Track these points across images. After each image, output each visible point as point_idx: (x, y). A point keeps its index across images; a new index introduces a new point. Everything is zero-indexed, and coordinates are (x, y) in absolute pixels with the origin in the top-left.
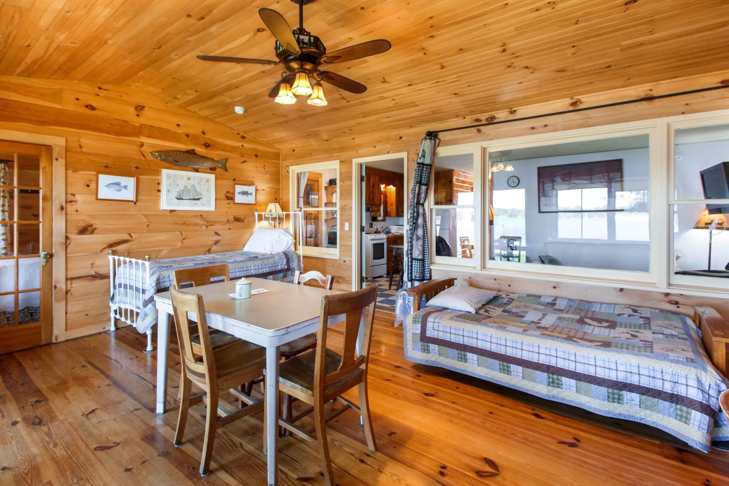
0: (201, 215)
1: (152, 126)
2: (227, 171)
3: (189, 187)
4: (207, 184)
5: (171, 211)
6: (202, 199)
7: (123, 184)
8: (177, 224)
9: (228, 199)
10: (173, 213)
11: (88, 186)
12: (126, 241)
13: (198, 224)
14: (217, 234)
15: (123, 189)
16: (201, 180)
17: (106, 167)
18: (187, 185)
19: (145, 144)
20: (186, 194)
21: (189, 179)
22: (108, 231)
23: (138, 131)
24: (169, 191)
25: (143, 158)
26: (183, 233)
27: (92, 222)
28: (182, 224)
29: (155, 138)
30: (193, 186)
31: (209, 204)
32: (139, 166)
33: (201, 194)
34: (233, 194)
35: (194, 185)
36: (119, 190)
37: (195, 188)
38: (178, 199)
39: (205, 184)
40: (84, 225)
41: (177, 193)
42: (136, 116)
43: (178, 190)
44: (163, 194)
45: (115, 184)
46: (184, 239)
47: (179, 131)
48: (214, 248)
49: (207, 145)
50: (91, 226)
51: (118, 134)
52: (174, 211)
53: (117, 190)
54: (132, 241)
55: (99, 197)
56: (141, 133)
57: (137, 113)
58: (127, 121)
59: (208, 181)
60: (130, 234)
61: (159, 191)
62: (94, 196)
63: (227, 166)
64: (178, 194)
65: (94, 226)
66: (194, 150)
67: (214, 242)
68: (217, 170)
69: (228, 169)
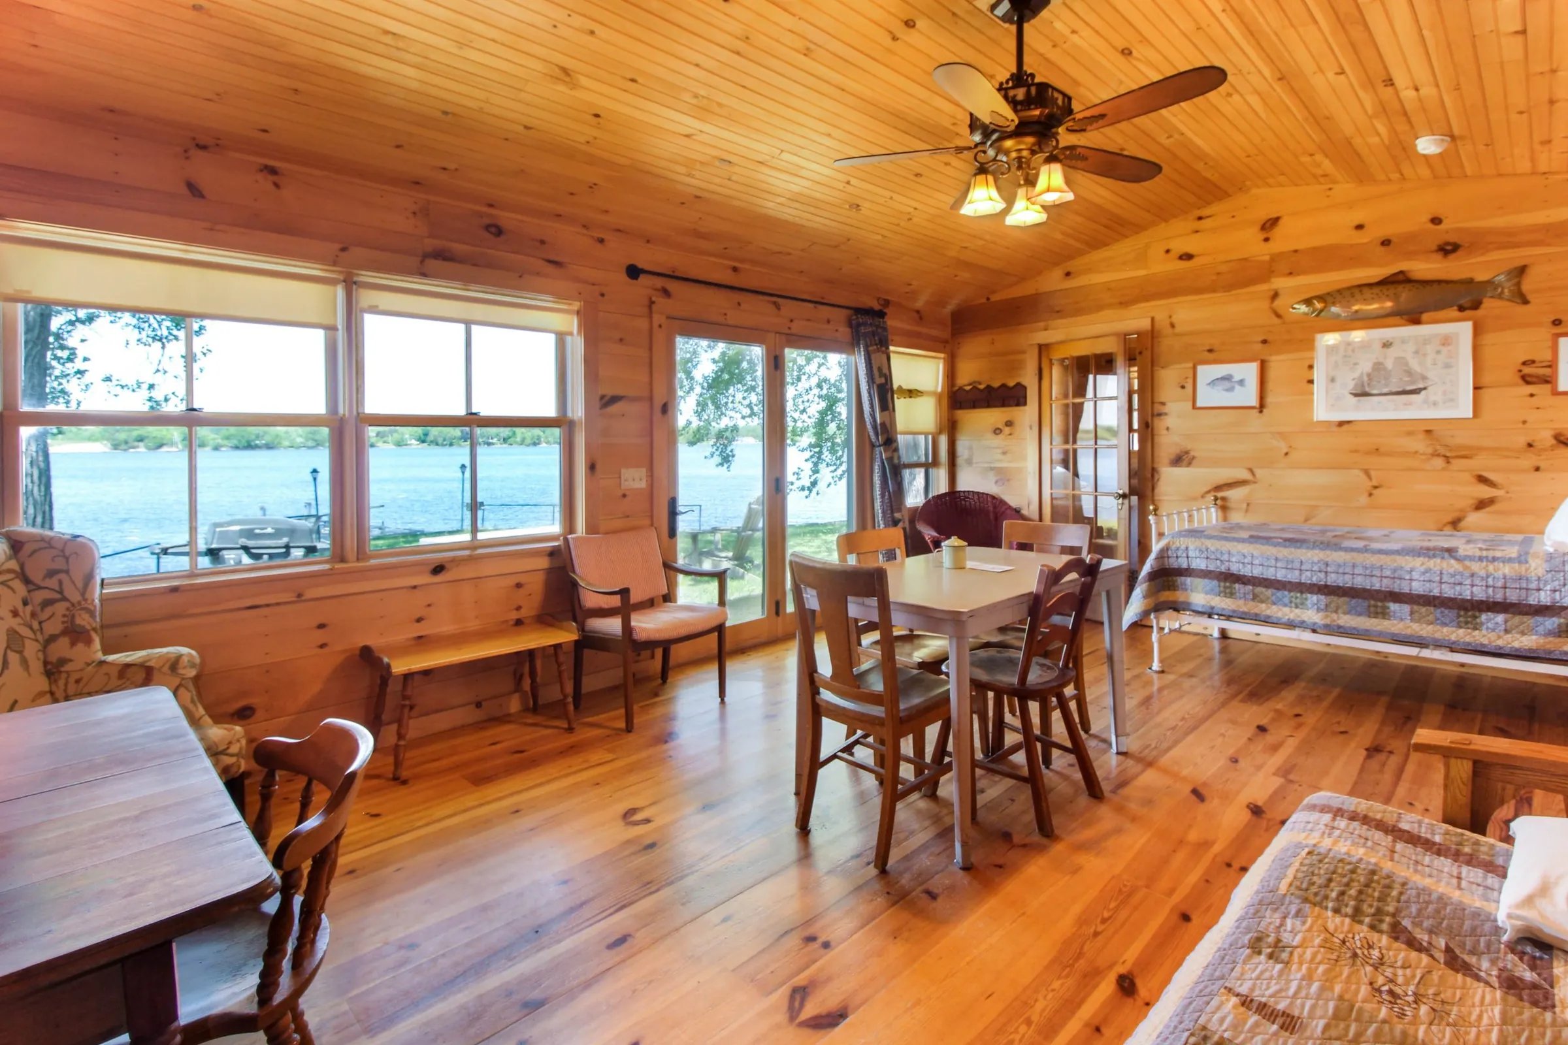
0: (1428, 432)
1: (1296, 251)
2: (1526, 302)
3: (1389, 364)
4: (1444, 350)
5: (1341, 424)
6: (1429, 388)
7: (1237, 378)
8: (1356, 451)
9: (1528, 383)
10: (1345, 427)
11: (1183, 387)
12: (1243, 483)
13: (1416, 452)
14: (1482, 480)
15: (1237, 387)
16: (1426, 341)
17: (1210, 351)
18: (1381, 360)
19: (1281, 292)
20: (1379, 382)
21: (1387, 345)
22: (1215, 463)
23: (1263, 272)
24: (1333, 380)
25: (1276, 321)
26: (1373, 473)
27: (1189, 447)
28: (1368, 453)
29: (1304, 272)
30: (1401, 361)
31: (1451, 400)
32: (1269, 338)
33: (1424, 378)
34: (1550, 366)
35: (1403, 358)
36: (1231, 389)
37: (1407, 364)
38: (1356, 395)
39: (1438, 352)
40: (1178, 451)
41: (1354, 382)
42: (1263, 243)
43: (1356, 374)
44: (1319, 388)
45: (1224, 379)
46: (1376, 487)
47: (1362, 238)
48: (1473, 518)
49: (1449, 248)
50: (1187, 453)
51: (1230, 287)
52: (1349, 422)
53: (1227, 390)
54: (1255, 482)
55: (1199, 404)
56: (1273, 272)
57: (1265, 236)
58: (1245, 259)
59: (1446, 341)
60: (1251, 471)
61: (1311, 382)
62: (1190, 404)
63: (1526, 287)
64: (1356, 385)
65: (1192, 453)
66: (1401, 272)
67: (1471, 502)
68: (1483, 306)
69: (1529, 297)
